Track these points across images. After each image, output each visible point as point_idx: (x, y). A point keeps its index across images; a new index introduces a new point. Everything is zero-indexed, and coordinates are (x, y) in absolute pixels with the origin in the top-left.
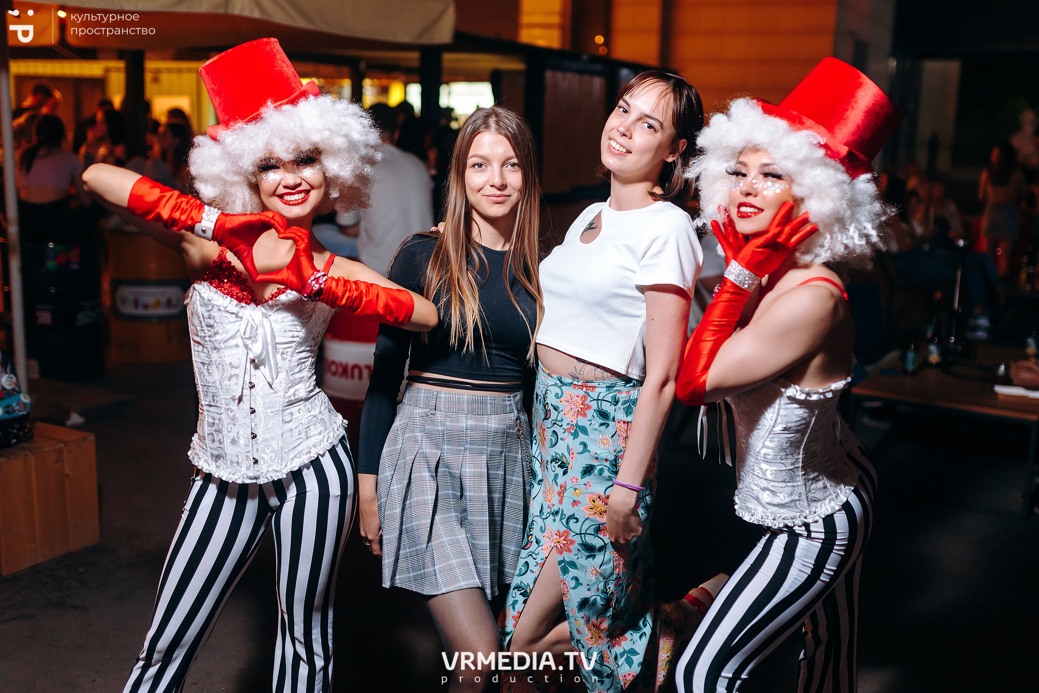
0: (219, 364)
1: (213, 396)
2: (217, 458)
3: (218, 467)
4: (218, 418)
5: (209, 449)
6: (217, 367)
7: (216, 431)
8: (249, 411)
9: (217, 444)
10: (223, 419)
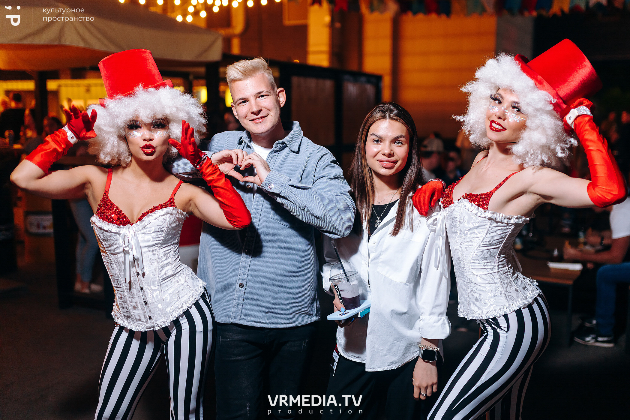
0: (116, 263)
1: (118, 282)
2: (128, 317)
3: (129, 323)
4: (123, 294)
5: (122, 312)
6: (116, 265)
7: (123, 302)
8: (140, 289)
9: (125, 310)
10: (125, 295)
